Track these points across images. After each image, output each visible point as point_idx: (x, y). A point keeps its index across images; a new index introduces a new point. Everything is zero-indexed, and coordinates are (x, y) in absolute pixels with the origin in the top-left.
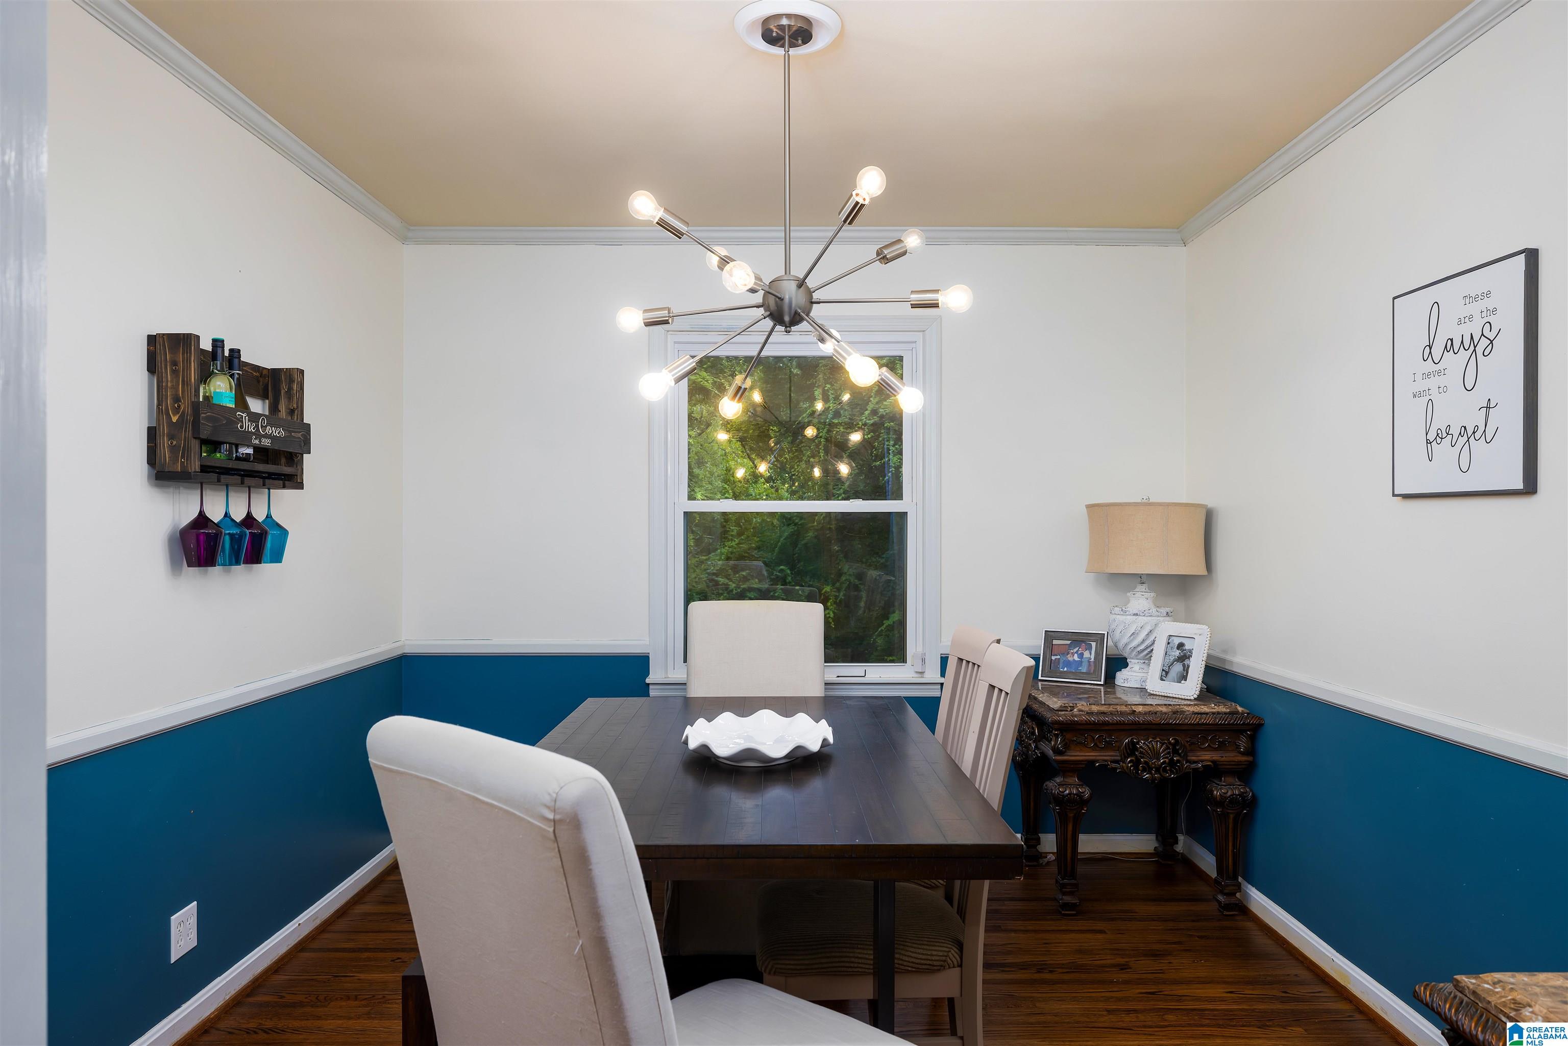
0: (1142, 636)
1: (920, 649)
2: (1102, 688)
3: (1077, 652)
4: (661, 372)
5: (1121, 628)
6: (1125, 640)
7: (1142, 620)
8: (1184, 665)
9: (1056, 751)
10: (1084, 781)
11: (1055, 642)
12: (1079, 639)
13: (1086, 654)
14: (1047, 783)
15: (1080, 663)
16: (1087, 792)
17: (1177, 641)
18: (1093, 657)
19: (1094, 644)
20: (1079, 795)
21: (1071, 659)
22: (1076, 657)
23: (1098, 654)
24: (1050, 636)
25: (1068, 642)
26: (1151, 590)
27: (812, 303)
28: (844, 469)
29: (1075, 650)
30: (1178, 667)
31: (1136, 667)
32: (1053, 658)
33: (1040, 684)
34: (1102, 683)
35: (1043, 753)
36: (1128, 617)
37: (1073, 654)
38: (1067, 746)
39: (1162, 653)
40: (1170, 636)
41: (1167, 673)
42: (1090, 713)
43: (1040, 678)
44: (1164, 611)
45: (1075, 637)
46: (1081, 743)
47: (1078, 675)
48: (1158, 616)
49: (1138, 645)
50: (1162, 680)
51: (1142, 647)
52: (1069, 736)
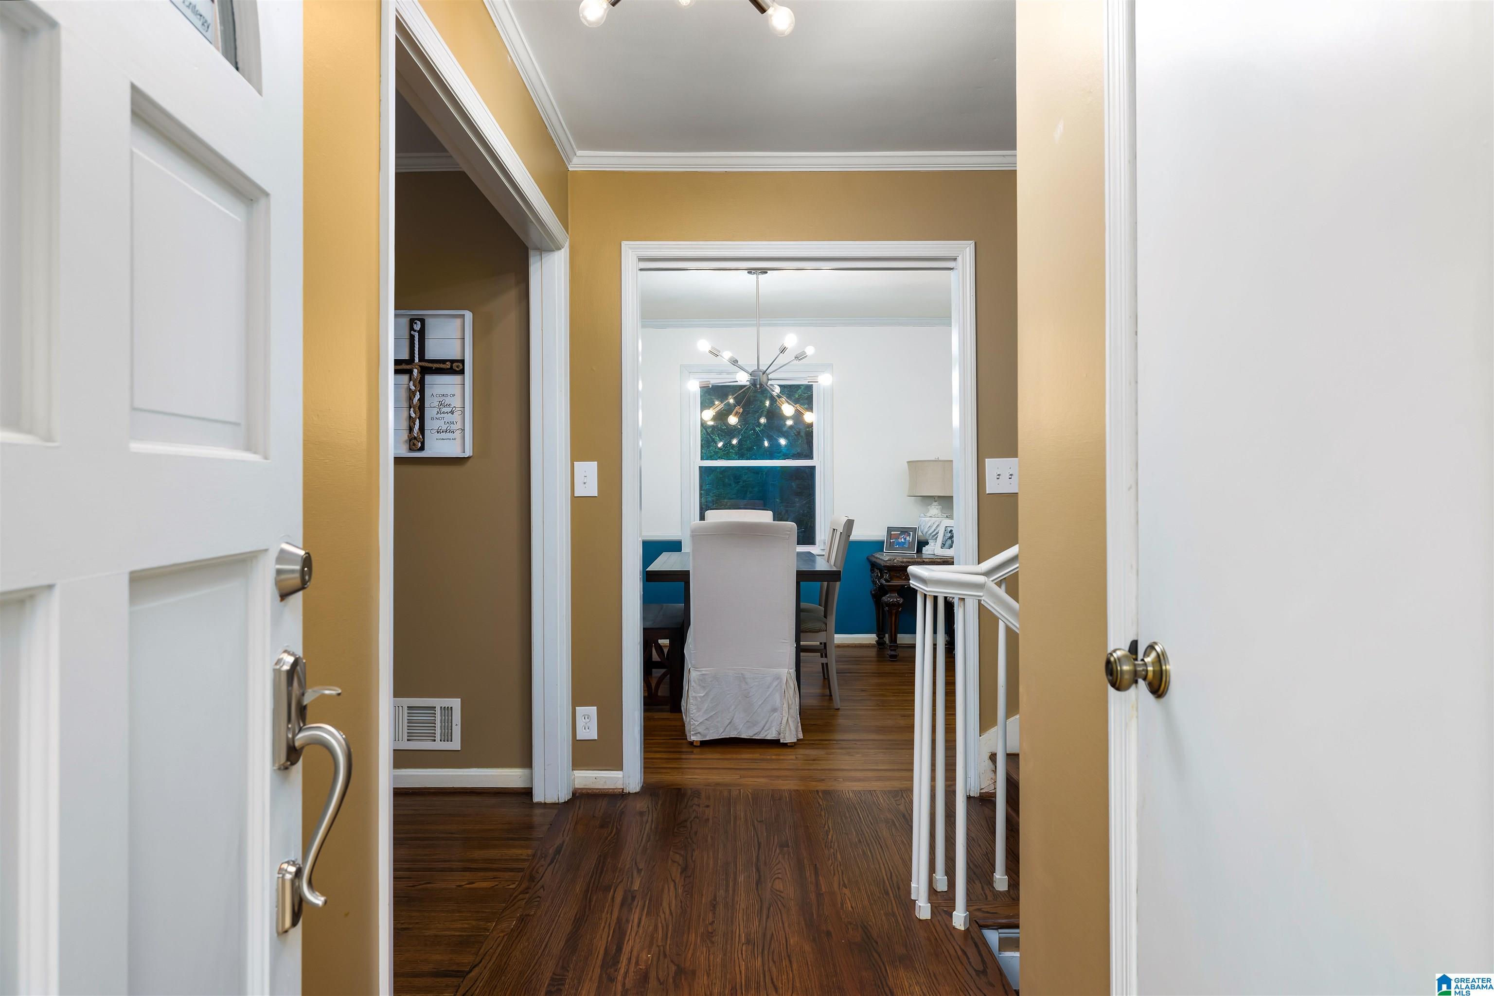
0: (934, 528)
1: (823, 538)
2: (915, 555)
3: (903, 537)
4: (709, 409)
5: (924, 524)
6: (926, 530)
7: (934, 519)
8: (952, 541)
9: (887, 581)
10: (900, 595)
11: (892, 533)
12: (905, 531)
13: (908, 538)
14: (884, 598)
15: (904, 543)
16: (901, 601)
17: (949, 529)
18: (911, 540)
19: (911, 533)
20: (897, 601)
21: (900, 541)
22: (903, 540)
23: (914, 538)
24: (890, 530)
25: (899, 532)
26: (939, 505)
27: (769, 380)
28: (783, 442)
29: (902, 536)
30: (949, 542)
31: (932, 544)
32: (891, 541)
33: (885, 554)
34: (915, 552)
35: (881, 584)
36: (927, 518)
37: (901, 539)
38: (891, 578)
39: (942, 535)
40: (946, 527)
41: (944, 545)
42: (902, 562)
43: (885, 551)
44: (945, 515)
45: (902, 530)
46: (898, 577)
47: (903, 549)
48: (942, 517)
49: (933, 532)
50: (942, 548)
51: (934, 533)
52: (892, 573)
